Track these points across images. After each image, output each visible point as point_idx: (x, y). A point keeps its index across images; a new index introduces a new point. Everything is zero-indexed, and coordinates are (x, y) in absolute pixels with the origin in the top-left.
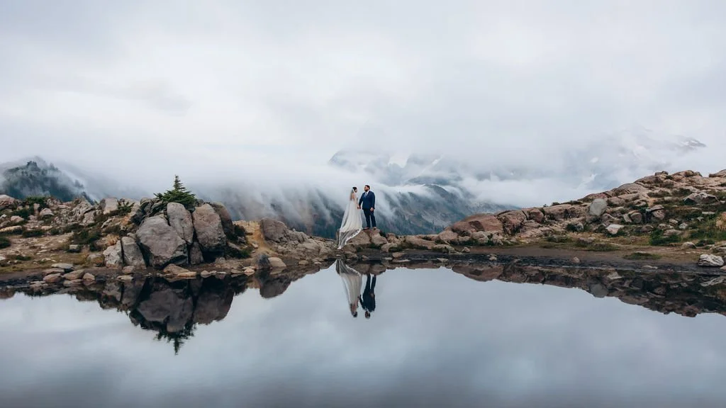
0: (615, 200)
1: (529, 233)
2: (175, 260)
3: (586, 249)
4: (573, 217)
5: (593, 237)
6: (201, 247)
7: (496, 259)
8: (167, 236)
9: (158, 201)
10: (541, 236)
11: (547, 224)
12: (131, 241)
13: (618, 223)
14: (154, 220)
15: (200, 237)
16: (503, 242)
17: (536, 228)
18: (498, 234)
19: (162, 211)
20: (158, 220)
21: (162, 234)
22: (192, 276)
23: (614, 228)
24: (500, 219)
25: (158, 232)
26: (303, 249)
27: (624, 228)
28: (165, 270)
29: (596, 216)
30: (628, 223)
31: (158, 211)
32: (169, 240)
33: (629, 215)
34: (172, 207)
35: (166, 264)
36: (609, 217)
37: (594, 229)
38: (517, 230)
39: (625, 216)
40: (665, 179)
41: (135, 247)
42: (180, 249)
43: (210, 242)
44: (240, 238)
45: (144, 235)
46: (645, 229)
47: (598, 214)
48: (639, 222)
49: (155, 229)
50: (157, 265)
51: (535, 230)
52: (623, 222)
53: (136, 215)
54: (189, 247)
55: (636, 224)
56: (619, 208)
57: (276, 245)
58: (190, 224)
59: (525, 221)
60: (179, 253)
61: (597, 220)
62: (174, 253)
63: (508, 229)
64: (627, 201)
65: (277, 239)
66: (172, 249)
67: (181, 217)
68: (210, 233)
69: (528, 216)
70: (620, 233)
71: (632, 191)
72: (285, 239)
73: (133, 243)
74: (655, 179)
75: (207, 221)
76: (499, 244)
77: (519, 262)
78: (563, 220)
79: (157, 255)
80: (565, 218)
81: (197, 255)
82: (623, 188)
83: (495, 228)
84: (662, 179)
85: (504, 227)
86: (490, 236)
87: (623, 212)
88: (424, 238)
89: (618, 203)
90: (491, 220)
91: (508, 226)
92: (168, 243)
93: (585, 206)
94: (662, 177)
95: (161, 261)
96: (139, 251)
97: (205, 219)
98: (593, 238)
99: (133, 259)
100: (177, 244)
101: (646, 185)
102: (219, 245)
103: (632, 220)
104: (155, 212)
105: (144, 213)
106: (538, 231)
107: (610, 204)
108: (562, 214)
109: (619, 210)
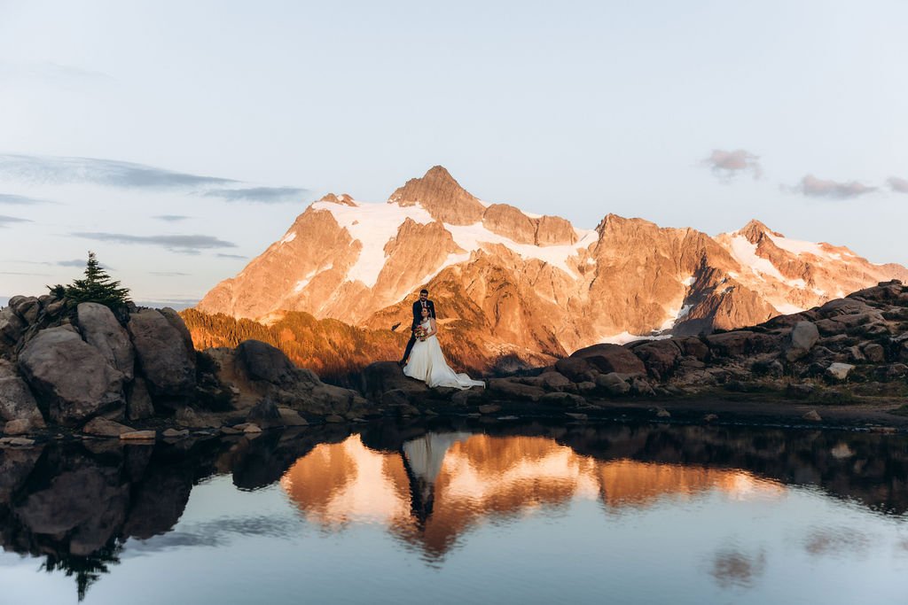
0: (826, 323)
1: (691, 377)
2: (106, 409)
3: (806, 401)
4: (760, 351)
5: (809, 384)
6: (151, 387)
7: (668, 414)
8: (88, 365)
9: (53, 301)
10: (712, 383)
11: (717, 362)
12: (9, 374)
13: (843, 361)
14: (54, 334)
15: (149, 367)
16: (656, 391)
17: (700, 369)
18: (640, 378)
19: (67, 319)
20: (63, 334)
21: (77, 360)
22: (148, 439)
23: (840, 369)
24: (638, 354)
25: (68, 355)
26: (323, 397)
27: (857, 369)
28: (87, 429)
29: (804, 349)
30: (860, 361)
31: (56, 318)
32: (92, 371)
33: (861, 349)
34: (86, 310)
35: (90, 417)
36: (825, 351)
37: (803, 371)
38: (670, 371)
39: (854, 349)
40: (901, 292)
41: (19, 385)
42: (114, 389)
43: (169, 377)
44: (206, 375)
45: (41, 361)
46: (895, 370)
47: (807, 347)
48: (879, 358)
49: (63, 350)
50: (70, 419)
51: (701, 373)
52: (850, 360)
53: (8, 326)
54: (127, 387)
55: (873, 363)
56: (840, 336)
57: (274, 389)
58: (125, 341)
59: (680, 357)
60: (113, 397)
61: (806, 357)
62: (104, 395)
63: (655, 371)
64: (848, 325)
65: (276, 378)
66: (99, 387)
67: (109, 330)
68: (169, 360)
69: (683, 349)
70: (851, 376)
71: (848, 311)
72: (289, 378)
73: (13, 377)
74: (882, 292)
75: (159, 338)
76: (648, 393)
77: (713, 419)
78: (742, 356)
79: (70, 399)
80: (747, 353)
81: (141, 403)
82: (830, 306)
83: (633, 367)
84: (896, 293)
85: (647, 368)
86: (630, 381)
87: (849, 344)
88: (520, 382)
89: (833, 329)
90: (625, 355)
91: (653, 365)
92: (91, 378)
93: (778, 333)
94: (895, 289)
95: (79, 411)
96: (30, 393)
97: (155, 335)
98: (811, 385)
99: (17, 409)
100: (108, 379)
101: (869, 301)
102: (186, 382)
103: (866, 356)
104: (50, 319)
105: (24, 322)
106: (706, 374)
107: (822, 331)
108: (740, 346)
109: (840, 340)
